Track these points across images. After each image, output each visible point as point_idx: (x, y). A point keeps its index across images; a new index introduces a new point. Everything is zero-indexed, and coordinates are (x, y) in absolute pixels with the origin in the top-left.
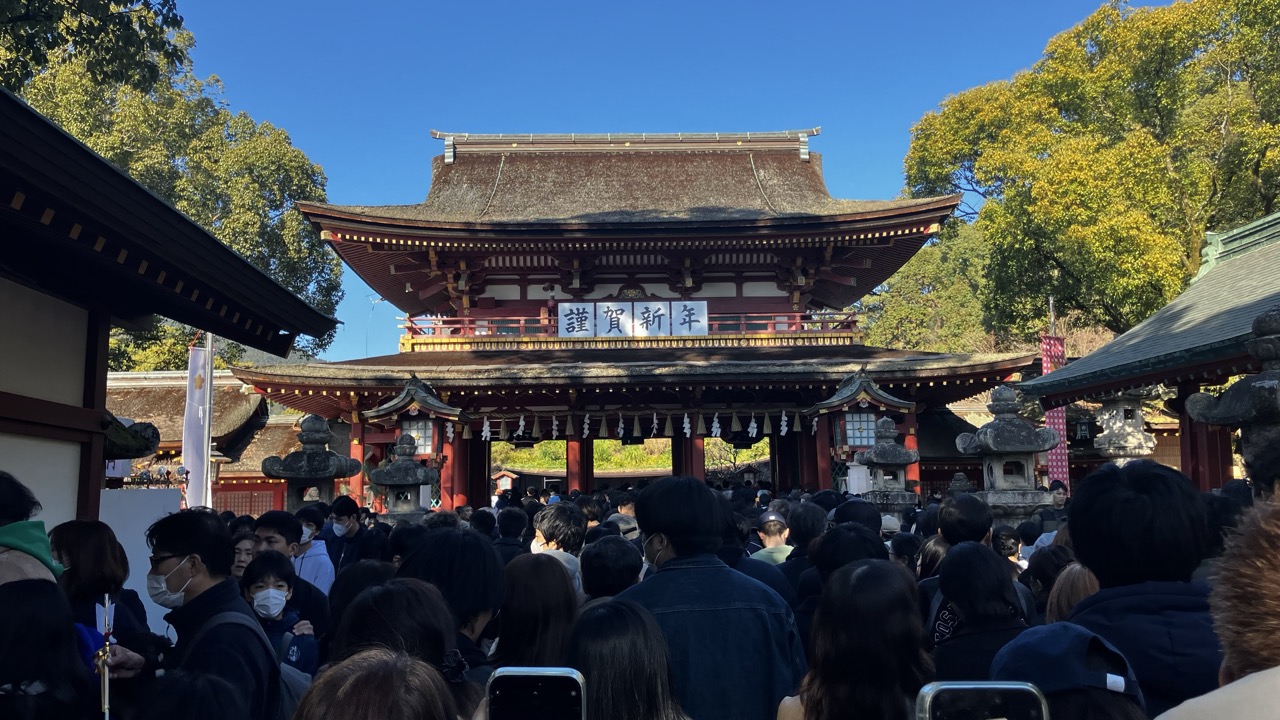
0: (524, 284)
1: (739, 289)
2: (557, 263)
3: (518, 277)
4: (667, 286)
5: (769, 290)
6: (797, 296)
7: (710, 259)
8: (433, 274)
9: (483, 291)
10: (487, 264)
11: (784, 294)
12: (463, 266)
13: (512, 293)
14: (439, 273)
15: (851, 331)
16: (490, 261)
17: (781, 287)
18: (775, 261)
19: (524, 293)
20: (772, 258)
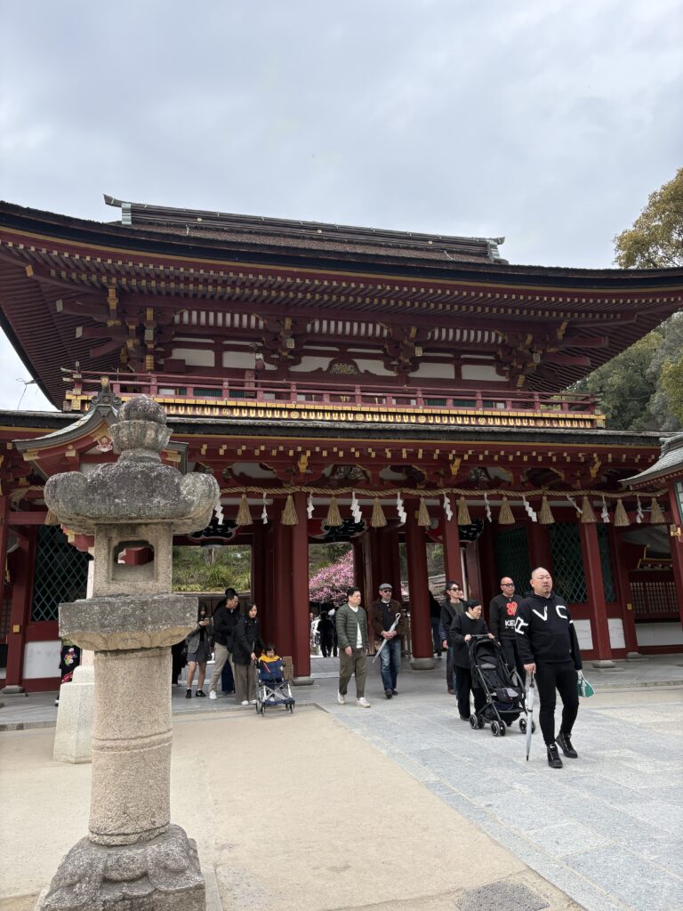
0: (219, 352)
1: (458, 372)
2: (261, 324)
3: (212, 342)
4: (380, 364)
5: (488, 374)
6: (522, 378)
7: (433, 333)
8: (110, 323)
9: (170, 354)
10: (177, 318)
11: (503, 379)
12: (150, 313)
13: (205, 358)
14: (118, 322)
15: (592, 413)
16: (181, 315)
17: (500, 372)
18: (500, 339)
19: (219, 359)
20: (497, 336)
